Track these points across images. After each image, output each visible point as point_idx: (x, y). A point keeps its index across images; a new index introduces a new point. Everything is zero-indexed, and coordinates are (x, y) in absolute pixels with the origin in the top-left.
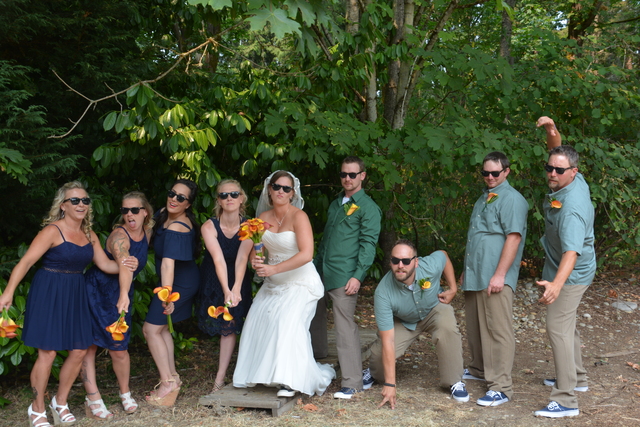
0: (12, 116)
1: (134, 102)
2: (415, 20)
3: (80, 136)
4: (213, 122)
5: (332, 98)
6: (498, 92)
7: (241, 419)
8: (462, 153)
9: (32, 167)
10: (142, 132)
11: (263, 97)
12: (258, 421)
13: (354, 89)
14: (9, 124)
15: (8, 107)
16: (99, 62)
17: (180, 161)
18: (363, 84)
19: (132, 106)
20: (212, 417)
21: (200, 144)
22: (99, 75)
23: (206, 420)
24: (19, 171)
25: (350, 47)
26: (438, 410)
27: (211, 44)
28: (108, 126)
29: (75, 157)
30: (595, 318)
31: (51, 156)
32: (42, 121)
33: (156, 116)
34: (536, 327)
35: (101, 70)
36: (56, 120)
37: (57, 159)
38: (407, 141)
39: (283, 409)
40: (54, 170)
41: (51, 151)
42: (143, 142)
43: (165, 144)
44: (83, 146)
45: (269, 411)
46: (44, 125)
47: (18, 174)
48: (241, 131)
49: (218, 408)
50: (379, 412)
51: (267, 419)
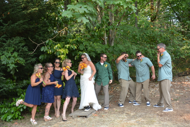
0: (20, 50)
1: (48, 44)
2: (114, 20)
3: (36, 53)
4: (67, 47)
5: (96, 40)
6: (136, 35)
7: (79, 119)
8: (128, 51)
9: (25, 61)
10: (51, 51)
11: (79, 40)
12: (83, 119)
13: (101, 37)
14: (20, 52)
15: (19, 48)
16: (40, 35)
17: (60, 58)
18: (103, 36)
19: (48, 45)
20: (72, 119)
21: (64, 53)
22: (40, 38)
23: (71, 120)
24: (22, 62)
25: (99, 27)
26: (127, 114)
27: (66, 29)
28: (42, 50)
29: (35, 58)
32: (27, 50)
33: (53, 47)
35: (40, 37)
36: (30, 50)
37: (31, 59)
38: (114, 49)
39: (89, 116)
40: (30, 62)
41: (30, 57)
42: (51, 53)
43: (56, 54)
44: (37, 56)
45: (86, 117)
46: (28, 51)
48: (74, 49)
49: (73, 117)
50: (113, 115)
51: (85, 119)
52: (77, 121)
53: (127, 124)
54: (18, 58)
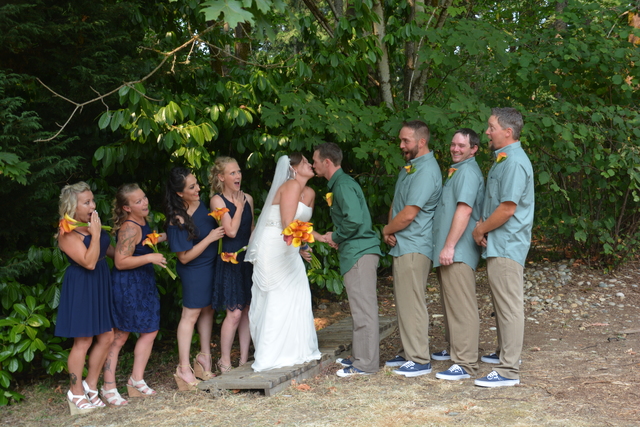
0: (8, 122)
3: (77, 138)
4: (215, 117)
7: (234, 400)
9: (31, 169)
12: (251, 401)
15: (4, 115)
16: (97, 66)
17: (182, 158)
19: (125, 106)
20: (208, 400)
21: (197, 140)
22: (96, 77)
24: (17, 173)
28: (103, 124)
29: (74, 159)
30: (628, 298)
31: (49, 158)
32: (37, 126)
33: (150, 114)
34: (561, 308)
35: (100, 73)
37: (55, 161)
39: (276, 389)
40: (53, 172)
41: (51, 154)
42: (142, 140)
43: (162, 140)
45: (262, 392)
46: (40, 130)
47: (15, 175)
48: (243, 123)
49: (215, 391)
51: (260, 399)
52: (224, 407)
53: (409, 419)
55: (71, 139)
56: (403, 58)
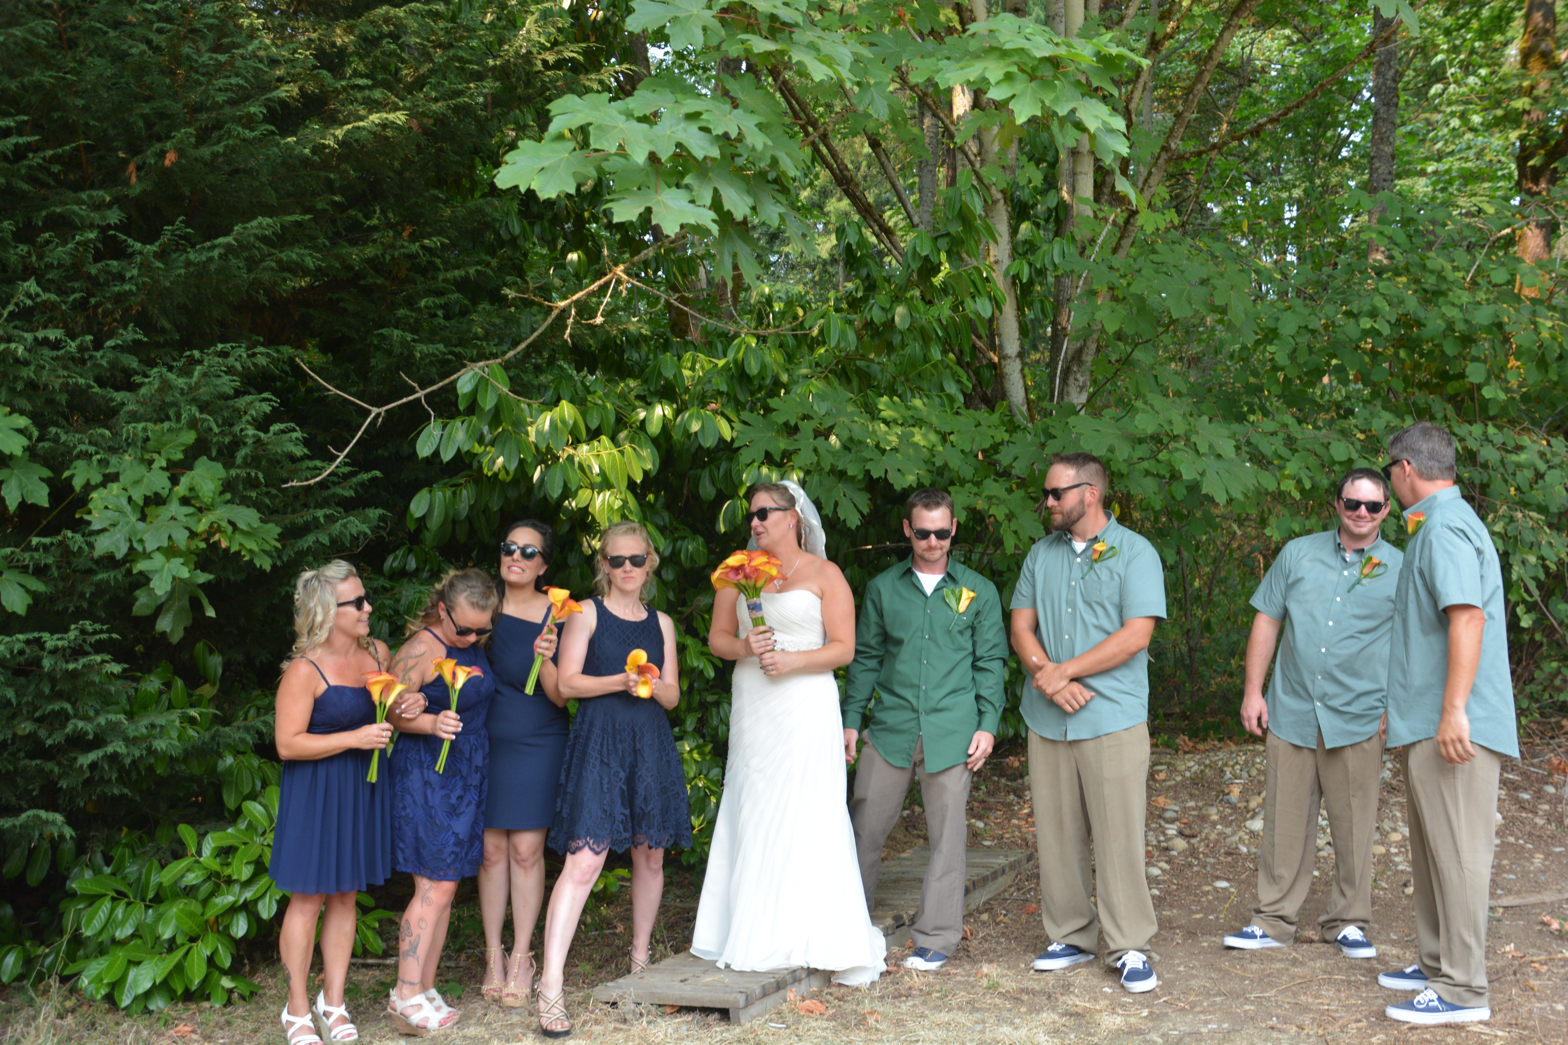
0: (244, 445)
1: (474, 403)
4: (654, 428)
9: (281, 538)
11: (753, 368)
12: (699, 1033)
15: (237, 429)
17: (584, 512)
20: (613, 1026)
21: (613, 478)
23: (600, 1030)
24: (255, 548)
28: (424, 449)
29: (369, 515)
31: (320, 513)
32: (299, 450)
33: (520, 426)
37: (331, 519)
39: (752, 1011)
40: (325, 539)
41: (322, 505)
42: (505, 477)
43: (542, 479)
45: (724, 1015)
46: (306, 457)
47: (251, 551)
48: (709, 443)
49: (627, 1008)
51: (718, 1030)
54: (221, 514)
55: (365, 476)
56: (1048, 307)
